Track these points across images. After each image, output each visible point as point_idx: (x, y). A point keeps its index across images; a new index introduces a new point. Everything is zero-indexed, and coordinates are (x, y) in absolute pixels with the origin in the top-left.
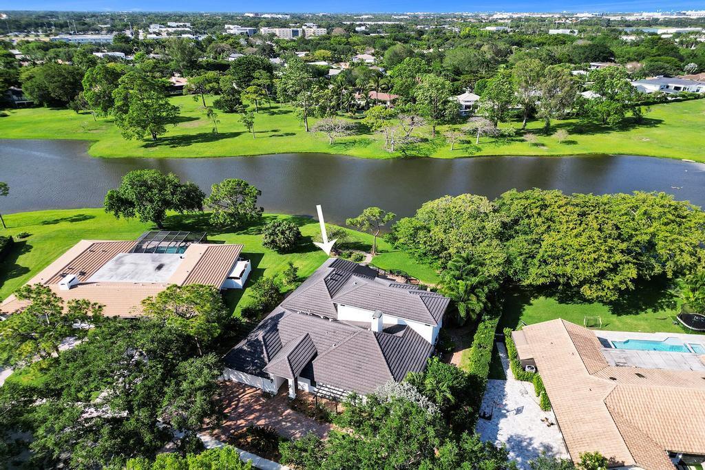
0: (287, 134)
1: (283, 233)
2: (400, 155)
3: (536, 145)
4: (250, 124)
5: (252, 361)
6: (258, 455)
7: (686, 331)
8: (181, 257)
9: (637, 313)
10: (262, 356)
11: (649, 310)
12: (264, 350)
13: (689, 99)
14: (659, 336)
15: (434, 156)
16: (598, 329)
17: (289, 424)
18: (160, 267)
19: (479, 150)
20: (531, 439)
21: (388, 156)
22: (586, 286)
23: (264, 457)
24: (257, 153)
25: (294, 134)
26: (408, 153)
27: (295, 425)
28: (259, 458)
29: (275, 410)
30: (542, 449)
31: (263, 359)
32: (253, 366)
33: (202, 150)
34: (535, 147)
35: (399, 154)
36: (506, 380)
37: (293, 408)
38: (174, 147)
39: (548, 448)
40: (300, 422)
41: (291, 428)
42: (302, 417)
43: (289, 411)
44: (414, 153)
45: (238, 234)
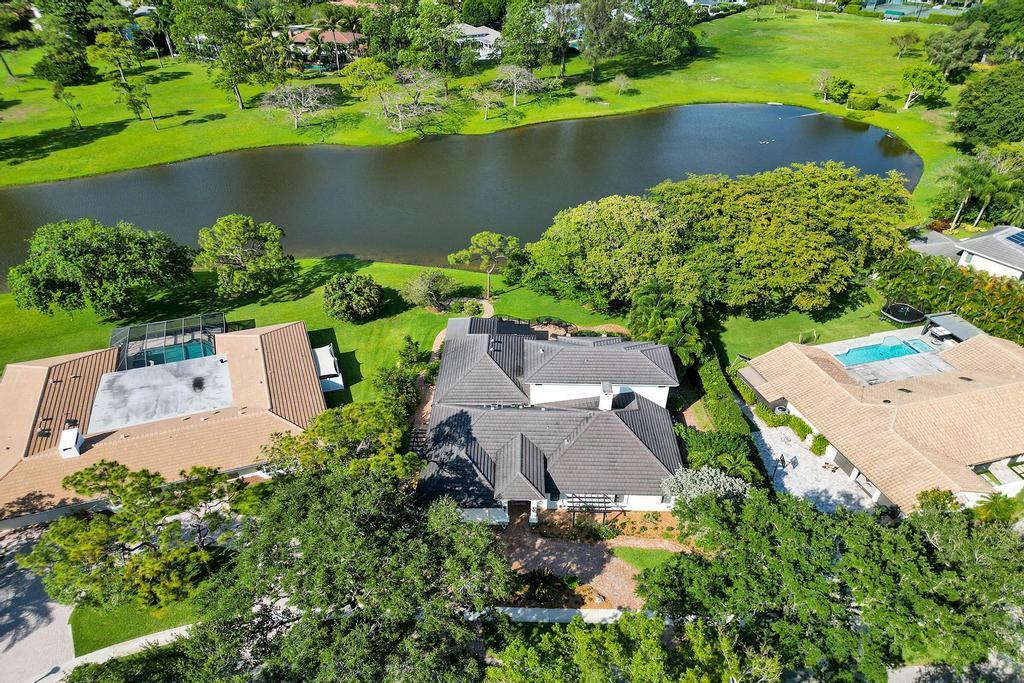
0: (212, 117)
1: (359, 292)
2: (415, 135)
3: (592, 100)
4: (135, 105)
5: (466, 490)
6: (542, 607)
7: (898, 326)
8: (222, 361)
9: (839, 316)
10: (477, 479)
11: (848, 309)
12: (477, 471)
13: (732, 13)
14: (876, 338)
15: (465, 131)
16: (813, 344)
17: (553, 558)
18: (198, 384)
19: (522, 115)
20: (826, 491)
21: (399, 139)
22: (798, 296)
23: (551, 607)
24: (180, 157)
25: (223, 116)
26: (425, 130)
27: (561, 556)
28: (545, 611)
29: (521, 544)
30: (842, 499)
31: (480, 483)
32: (469, 496)
33: (74, 163)
34: (592, 104)
35: (413, 134)
36: (759, 430)
37: (543, 536)
38: (16, 163)
39: (848, 497)
40: (564, 550)
41: (559, 560)
42: (563, 544)
43: (539, 542)
44: (434, 130)
45: (263, 304)
